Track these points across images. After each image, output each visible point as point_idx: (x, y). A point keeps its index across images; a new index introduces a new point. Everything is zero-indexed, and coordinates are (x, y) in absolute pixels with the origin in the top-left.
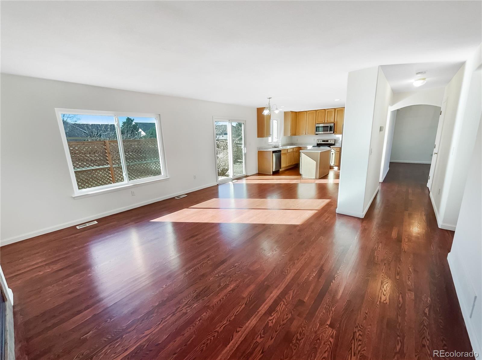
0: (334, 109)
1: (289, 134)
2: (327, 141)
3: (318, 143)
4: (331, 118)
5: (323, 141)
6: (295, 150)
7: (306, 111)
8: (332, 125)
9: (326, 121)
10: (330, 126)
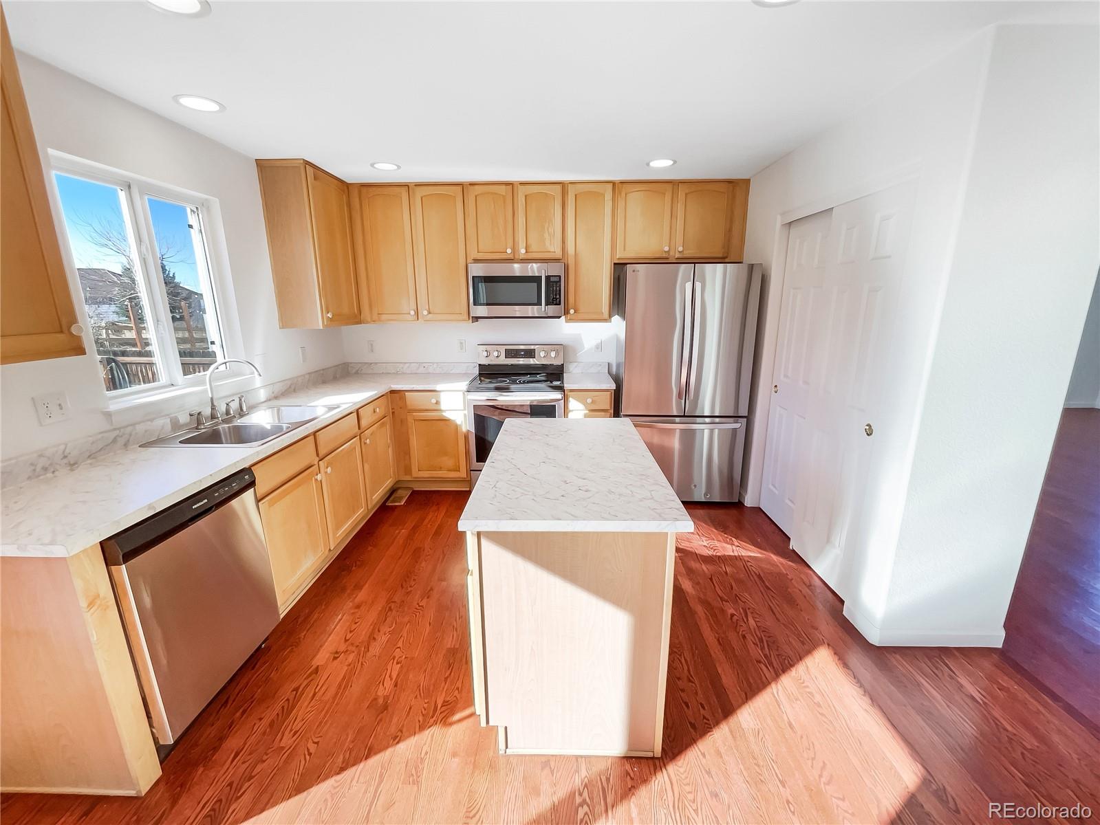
0: (559, 187)
1: (317, 318)
2: (530, 353)
3: (485, 362)
4: (546, 235)
5: (511, 353)
6: (375, 417)
7: (406, 186)
8: (555, 270)
9: (523, 251)
10: (548, 278)
